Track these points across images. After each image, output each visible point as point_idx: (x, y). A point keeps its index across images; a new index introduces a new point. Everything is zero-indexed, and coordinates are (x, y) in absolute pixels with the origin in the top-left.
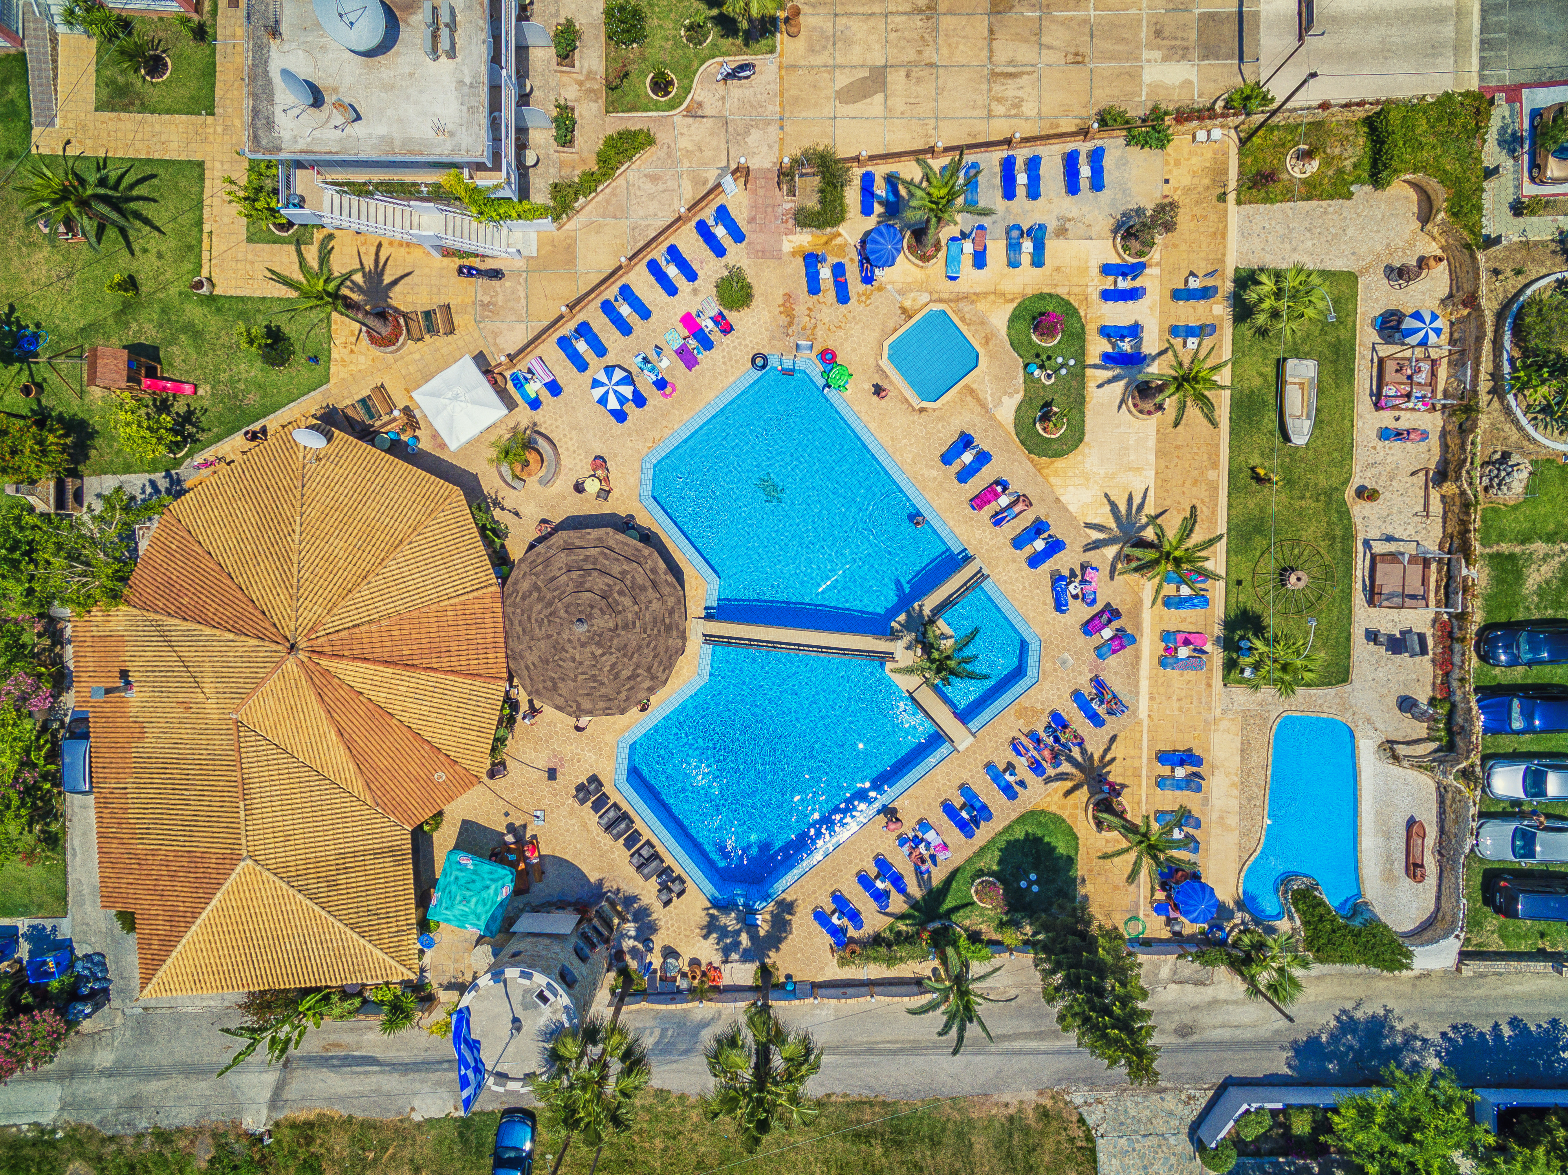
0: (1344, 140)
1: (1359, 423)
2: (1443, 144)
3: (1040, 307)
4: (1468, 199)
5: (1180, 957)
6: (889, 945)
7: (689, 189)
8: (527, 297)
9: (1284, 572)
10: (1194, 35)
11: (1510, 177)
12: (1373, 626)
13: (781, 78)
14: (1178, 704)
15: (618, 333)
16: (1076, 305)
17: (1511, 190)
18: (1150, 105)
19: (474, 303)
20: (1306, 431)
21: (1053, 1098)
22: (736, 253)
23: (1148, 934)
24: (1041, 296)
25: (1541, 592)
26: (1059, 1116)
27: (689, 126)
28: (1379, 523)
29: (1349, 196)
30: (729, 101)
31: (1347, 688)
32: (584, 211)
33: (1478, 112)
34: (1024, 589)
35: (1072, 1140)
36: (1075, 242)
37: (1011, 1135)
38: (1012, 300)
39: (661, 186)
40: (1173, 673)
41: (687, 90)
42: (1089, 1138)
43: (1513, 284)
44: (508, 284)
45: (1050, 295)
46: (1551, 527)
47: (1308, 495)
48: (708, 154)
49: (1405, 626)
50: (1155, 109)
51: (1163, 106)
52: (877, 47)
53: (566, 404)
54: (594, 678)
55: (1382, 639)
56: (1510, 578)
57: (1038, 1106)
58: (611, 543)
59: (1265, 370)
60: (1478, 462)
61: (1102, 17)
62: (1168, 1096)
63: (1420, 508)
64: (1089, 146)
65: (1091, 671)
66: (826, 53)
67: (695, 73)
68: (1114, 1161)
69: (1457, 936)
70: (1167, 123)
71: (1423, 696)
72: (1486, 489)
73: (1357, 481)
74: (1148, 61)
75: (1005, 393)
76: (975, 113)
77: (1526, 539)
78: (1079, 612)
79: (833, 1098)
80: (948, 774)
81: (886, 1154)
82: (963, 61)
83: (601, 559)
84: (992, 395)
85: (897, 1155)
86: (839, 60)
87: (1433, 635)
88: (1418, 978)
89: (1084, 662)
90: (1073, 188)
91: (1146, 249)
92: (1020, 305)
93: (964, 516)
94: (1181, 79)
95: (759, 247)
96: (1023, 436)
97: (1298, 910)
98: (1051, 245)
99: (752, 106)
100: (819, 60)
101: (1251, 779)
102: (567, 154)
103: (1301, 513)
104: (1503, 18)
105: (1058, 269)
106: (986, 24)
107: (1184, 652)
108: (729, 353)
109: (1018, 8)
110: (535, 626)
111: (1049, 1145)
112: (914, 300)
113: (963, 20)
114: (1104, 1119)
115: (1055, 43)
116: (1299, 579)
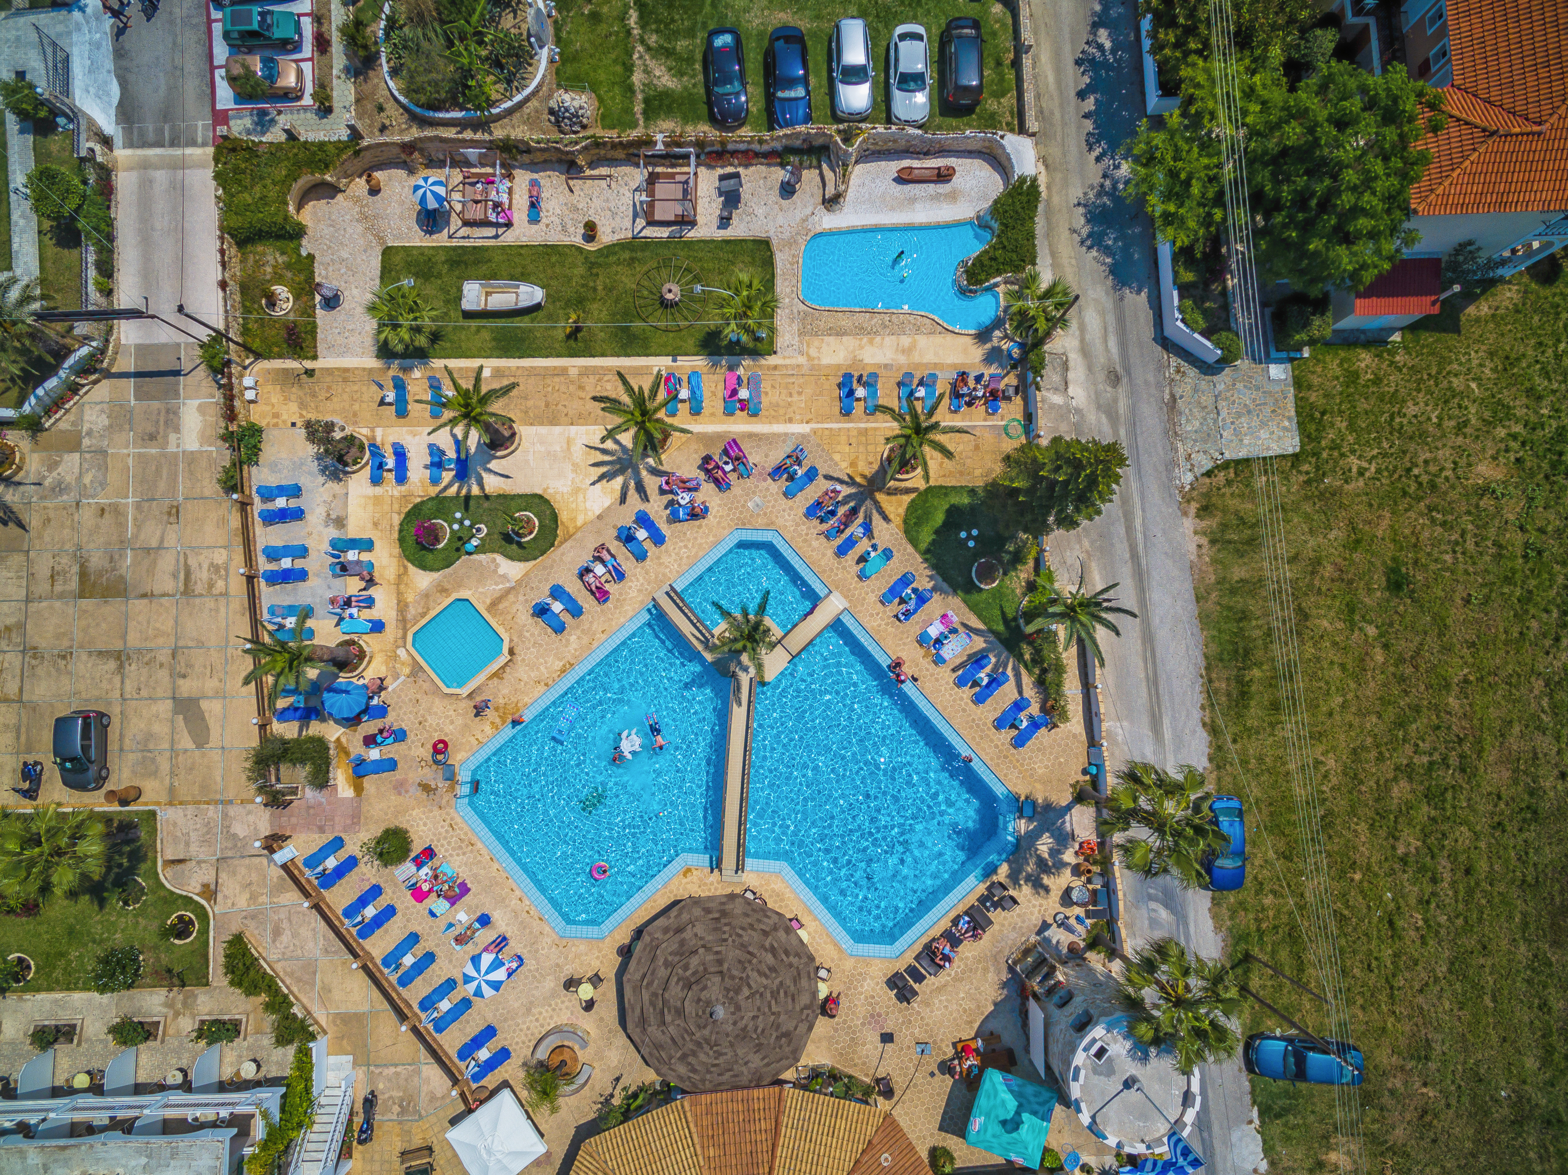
0: (258, 265)
1: (524, 240)
2: (262, 178)
3: (411, 540)
4: (314, 154)
5: (1038, 388)
6: (1044, 671)
7: (288, 895)
8: (396, 1065)
9: (665, 304)
10: (155, 405)
11: (295, 117)
12: (716, 222)
13: (181, 803)
14: (795, 396)
15: (433, 966)
16: (410, 506)
17: (309, 115)
18: (220, 443)
19: (400, 1123)
20: (529, 289)
21: (1188, 501)
22: (352, 847)
23: (1019, 416)
24: (402, 540)
25: (681, 74)
26: (1207, 495)
27: (225, 897)
28: (618, 219)
29: (311, 257)
30: (202, 857)
31: (775, 242)
32: (308, 1005)
33: (234, 150)
34: (686, 547)
35: (1229, 483)
36: (350, 509)
37: (1230, 542)
38: (405, 567)
39: (285, 925)
40: (765, 401)
41: (188, 900)
42: (1226, 465)
43: (393, 112)
44: (381, 1086)
45: (400, 531)
46: (619, 69)
47: (591, 284)
48: (254, 877)
49: (714, 193)
50: (224, 438)
51: (222, 431)
52: (154, 709)
53: (505, 1020)
54: (775, 995)
55: (726, 214)
56: (666, 102)
57: (1198, 516)
58: (638, 976)
59: (473, 329)
60: (559, 136)
61: (134, 491)
62: (1178, 392)
63: (603, 183)
64: (257, 499)
65: (765, 480)
66: (158, 758)
67: (172, 893)
68: (1246, 442)
69: (1002, 137)
70: (235, 428)
71: (780, 175)
72: (584, 127)
73: (578, 240)
74: (178, 446)
75: (495, 571)
76: (223, 610)
77: (630, 89)
78: (707, 493)
79: (1207, 720)
80: (872, 615)
81: (1259, 665)
82: (171, 623)
83: (652, 989)
84: (496, 584)
85: (1259, 654)
86: (166, 746)
87: (722, 167)
88: (1047, 166)
89: (756, 486)
90: (298, 515)
91: (357, 442)
92: (409, 560)
93: (616, 608)
94: (197, 414)
95: (349, 822)
96: (537, 553)
97: (987, 280)
98: (353, 531)
99: (208, 833)
100: (165, 766)
101: (865, 325)
102: (249, 1026)
103: (609, 289)
104: (151, 129)
105: (376, 524)
106: (136, 602)
107: (744, 394)
108: (454, 849)
109: (123, 571)
110: (721, 1060)
111: (1233, 503)
112: (403, 664)
113: (132, 624)
114: (1205, 452)
115: (158, 533)
116: (670, 291)
